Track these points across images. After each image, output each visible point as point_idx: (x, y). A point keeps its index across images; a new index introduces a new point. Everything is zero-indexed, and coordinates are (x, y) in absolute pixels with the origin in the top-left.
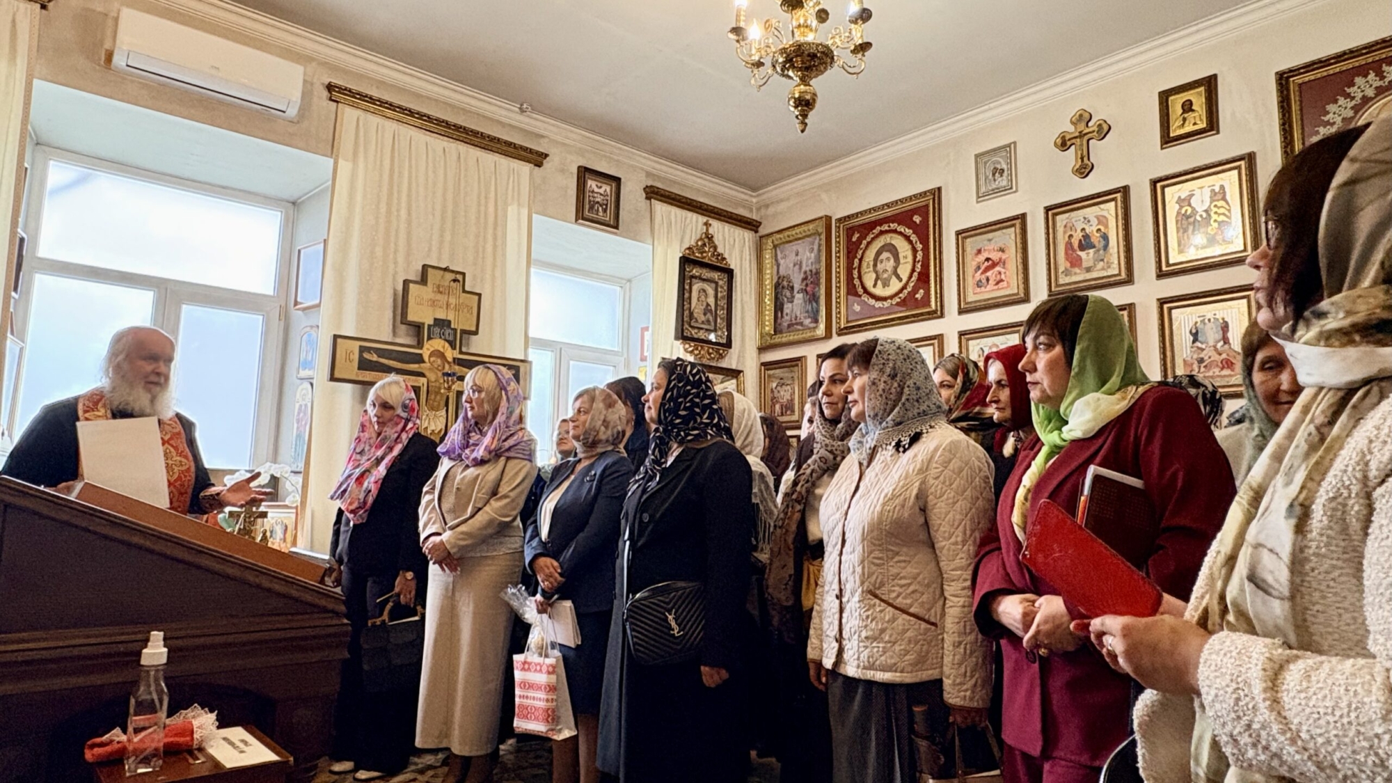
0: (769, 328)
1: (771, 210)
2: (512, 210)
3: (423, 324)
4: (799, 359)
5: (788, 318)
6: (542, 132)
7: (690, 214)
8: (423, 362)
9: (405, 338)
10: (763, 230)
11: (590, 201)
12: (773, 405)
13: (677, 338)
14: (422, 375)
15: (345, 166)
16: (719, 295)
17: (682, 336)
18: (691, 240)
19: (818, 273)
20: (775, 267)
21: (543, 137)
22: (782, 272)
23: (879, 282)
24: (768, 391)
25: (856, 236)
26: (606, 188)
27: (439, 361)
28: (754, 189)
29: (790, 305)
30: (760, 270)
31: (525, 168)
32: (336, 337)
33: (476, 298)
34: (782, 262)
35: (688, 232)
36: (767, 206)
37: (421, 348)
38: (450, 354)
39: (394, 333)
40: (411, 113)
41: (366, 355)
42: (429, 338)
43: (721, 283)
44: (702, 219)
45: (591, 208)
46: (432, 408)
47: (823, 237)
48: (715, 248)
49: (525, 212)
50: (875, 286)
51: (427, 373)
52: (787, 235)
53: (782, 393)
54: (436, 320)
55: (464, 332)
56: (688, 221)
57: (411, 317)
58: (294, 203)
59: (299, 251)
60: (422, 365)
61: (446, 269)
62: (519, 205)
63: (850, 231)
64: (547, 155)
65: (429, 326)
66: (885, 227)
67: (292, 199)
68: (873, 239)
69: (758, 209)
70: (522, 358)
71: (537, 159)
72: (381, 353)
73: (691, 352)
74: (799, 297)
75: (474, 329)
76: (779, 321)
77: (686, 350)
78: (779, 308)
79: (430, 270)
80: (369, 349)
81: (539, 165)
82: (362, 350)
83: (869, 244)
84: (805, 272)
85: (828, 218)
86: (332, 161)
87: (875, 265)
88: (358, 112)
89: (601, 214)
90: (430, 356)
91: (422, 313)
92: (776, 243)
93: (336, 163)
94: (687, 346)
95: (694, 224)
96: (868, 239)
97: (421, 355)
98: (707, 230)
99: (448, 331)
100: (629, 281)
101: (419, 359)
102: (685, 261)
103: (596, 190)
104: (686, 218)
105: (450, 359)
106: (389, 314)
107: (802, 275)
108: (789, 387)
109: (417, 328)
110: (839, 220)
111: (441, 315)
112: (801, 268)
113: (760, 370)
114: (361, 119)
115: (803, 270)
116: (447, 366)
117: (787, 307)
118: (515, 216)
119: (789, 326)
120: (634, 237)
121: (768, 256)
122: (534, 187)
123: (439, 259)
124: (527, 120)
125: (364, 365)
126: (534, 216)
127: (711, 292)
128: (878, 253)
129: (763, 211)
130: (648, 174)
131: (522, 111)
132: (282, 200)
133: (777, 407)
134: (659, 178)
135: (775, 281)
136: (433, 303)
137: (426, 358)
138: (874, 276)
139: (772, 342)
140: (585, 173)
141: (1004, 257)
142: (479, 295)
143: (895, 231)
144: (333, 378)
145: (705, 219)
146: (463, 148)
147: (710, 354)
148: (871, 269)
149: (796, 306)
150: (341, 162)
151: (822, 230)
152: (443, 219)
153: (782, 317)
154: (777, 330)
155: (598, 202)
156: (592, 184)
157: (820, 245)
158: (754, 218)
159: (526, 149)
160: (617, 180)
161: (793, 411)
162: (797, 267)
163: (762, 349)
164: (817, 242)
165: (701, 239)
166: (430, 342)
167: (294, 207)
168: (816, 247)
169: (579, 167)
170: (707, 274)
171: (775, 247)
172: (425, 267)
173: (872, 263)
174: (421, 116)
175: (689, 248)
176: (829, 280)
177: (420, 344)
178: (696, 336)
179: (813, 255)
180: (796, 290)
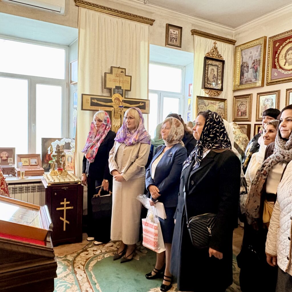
0: (238, 82)
1: (241, 36)
2: (142, 43)
3: (112, 88)
4: (249, 95)
5: (246, 79)
6: (152, 11)
7: (208, 40)
8: (113, 102)
9: (106, 94)
10: (237, 44)
11: (170, 37)
12: (238, 112)
13: (202, 88)
14: (112, 107)
15: (82, 31)
16: (219, 71)
17: (205, 87)
18: (209, 49)
19: (260, 60)
20: (241, 59)
21: (153, 13)
22: (244, 61)
23: (287, 63)
24: (236, 107)
25: (278, 44)
26: (177, 32)
27: (118, 102)
28: (234, 27)
29: (247, 74)
30: (235, 61)
31: (146, 26)
32: (83, 95)
33: (130, 77)
34: (244, 56)
35: (208, 47)
36: (239, 34)
37: (111, 97)
38: (121, 99)
39: (102, 92)
40: (104, 8)
41: (93, 101)
42: (114, 93)
43: (219, 66)
44: (213, 41)
45: (171, 40)
46: (116, 118)
47: (263, 45)
48: (218, 52)
49: (147, 44)
50: (285, 65)
51: (114, 106)
52: (247, 45)
53: (242, 108)
54: (116, 86)
55: (126, 90)
56: (208, 42)
57: (107, 86)
58: (69, 46)
59: (71, 64)
60: (112, 103)
61: (119, 68)
62: (144, 41)
63: (275, 42)
64: (154, 21)
65: (114, 89)
66: (291, 40)
67: (68, 45)
68: (285, 45)
69: (236, 35)
70: (147, 99)
71: (150, 22)
72: (98, 100)
73: (208, 93)
74: (251, 71)
75: (129, 89)
76: (242, 80)
77: (205, 92)
78: (242, 74)
79: (113, 68)
80: (94, 99)
81: (152, 25)
82: (92, 99)
83: (283, 47)
84: (254, 60)
85: (266, 37)
86: (78, 29)
87: (286, 56)
88: (86, 9)
89: (175, 42)
90: (115, 100)
91: (111, 85)
92: (242, 49)
93: (79, 30)
94: (206, 91)
95: (210, 42)
96: (283, 45)
97: (111, 99)
98: (215, 46)
99: (120, 90)
100: (185, 67)
101: (111, 101)
102: (206, 58)
103: (173, 33)
104: (207, 41)
105: (121, 101)
106: (100, 85)
107: (253, 62)
108: (244, 105)
109: (110, 90)
110: (270, 38)
111: (118, 85)
112: (252, 59)
113: (234, 99)
114: (87, 12)
115: (253, 59)
116: (120, 103)
117: (246, 74)
118: (143, 46)
119: (246, 82)
120: (186, 50)
121: (238, 54)
122: (151, 34)
123: (117, 64)
124: (147, 7)
125: (93, 104)
126: (150, 45)
127: (216, 70)
128: (288, 51)
129: (237, 36)
130: (193, 25)
131: (145, 3)
132: (65, 45)
133: (240, 113)
134: (198, 26)
135: (241, 64)
136: (115, 81)
137: (113, 100)
138: (285, 61)
139: (239, 88)
140: (169, 26)
142: (131, 77)
144: (82, 109)
145: (214, 41)
146: (124, 20)
147: (214, 94)
148: (284, 58)
149: (249, 74)
150: (81, 30)
151: (262, 42)
152: (117, 48)
153: (243, 78)
154: (241, 83)
155: (174, 38)
156: (171, 30)
157: (261, 49)
158: (234, 39)
159: (146, 19)
160: (181, 28)
161: (246, 115)
162: (251, 58)
163: (234, 91)
164: (260, 47)
165: (212, 49)
166: (114, 95)
167: (68, 47)
168: (259, 50)
169: (167, 24)
170: (214, 63)
171: (242, 50)
172: (112, 67)
173: (284, 55)
174: (108, 9)
175: (208, 53)
176: (264, 63)
177: (111, 96)
178: (209, 87)
179: (258, 53)
180: (250, 67)
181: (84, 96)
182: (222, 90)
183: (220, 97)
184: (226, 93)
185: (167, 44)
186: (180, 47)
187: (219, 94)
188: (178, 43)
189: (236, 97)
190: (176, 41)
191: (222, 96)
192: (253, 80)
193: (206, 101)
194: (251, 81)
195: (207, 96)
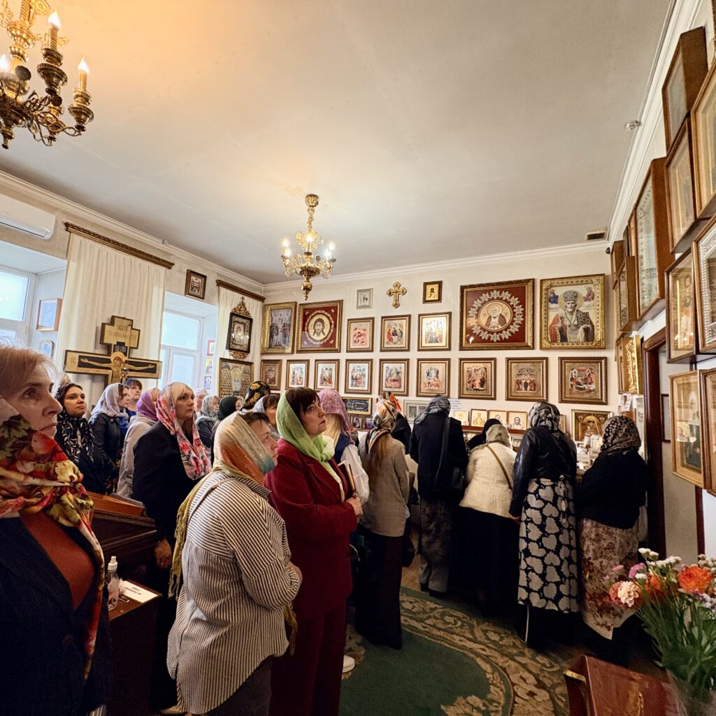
0: (266, 345)
1: (270, 294)
2: (155, 289)
3: (112, 344)
4: (279, 360)
5: (275, 342)
6: (172, 253)
7: (235, 293)
9: (100, 351)
10: (267, 302)
11: (192, 286)
12: (266, 378)
13: (227, 349)
14: (109, 369)
15: (73, 265)
17: (229, 348)
18: (235, 305)
19: (290, 325)
21: (171, 255)
22: (274, 322)
23: (315, 334)
24: (264, 373)
25: (307, 312)
26: (199, 280)
27: (119, 362)
28: (263, 283)
30: (264, 319)
31: (162, 269)
32: (67, 351)
33: (138, 332)
34: (274, 317)
35: (234, 302)
36: (269, 291)
38: (125, 359)
39: (95, 348)
40: (109, 240)
41: (82, 360)
42: (114, 351)
44: (241, 296)
45: (192, 289)
47: (293, 310)
48: (246, 309)
49: (162, 290)
51: (113, 368)
52: (277, 307)
53: (270, 374)
54: (118, 342)
55: (131, 348)
57: (105, 341)
59: (40, 301)
60: (110, 364)
61: (124, 318)
62: (159, 287)
63: (305, 310)
64: (173, 264)
65: (115, 345)
66: (319, 312)
67: (35, 273)
68: (314, 316)
69: (265, 292)
70: (158, 360)
71: (169, 265)
72: (89, 358)
73: (232, 355)
74: (281, 334)
75: (136, 346)
76: (271, 343)
77: (230, 354)
78: (271, 337)
79: (115, 318)
80: (84, 357)
81: (170, 268)
82: (80, 357)
83: (312, 317)
84: (284, 324)
85: (296, 303)
86: (66, 262)
87: (314, 327)
88: (81, 238)
89: (197, 292)
90: (114, 360)
91: (110, 339)
93: (68, 263)
95: (238, 297)
96: (312, 315)
97: (109, 359)
98: (243, 301)
99: (123, 348)
100: (203, 318)
101: (109, 361)
102: (232, 314)
103: (195, 281)
104: (234, 295)
105: (124, 361)
106: (93, 339)
107: (282, 325)
108: (273, 372)
109: (108, 347)
110: (300, 305)
111: (120, 340)
113: (261, 363)
114: (83, 242)
115: (283, 322)
116: (122, 364)
117: (275, 337)
118: (157, 292)
119: (275, 346)
120: (210, 302)
121: (268, 313)
122: (167, 278)
123: (119, 312)
124: (166, 247)
125: (81, 365)
126: (166, 292)
128: (316, 322)
129: (267, 294)
130: (219, 274)
131: (163, 242)
132: (30, 273)
133: (268, 380)
134: (223, 276)
135: (271, 324)
136: (116, 335)
137: (112, 361)
138: (313, 331)
140: (190, 273)
141: (365, 332)
143: (323, 314)
144: (64, 371)
146: (133, 258)
147: (240, 356)
149: (278, 338)
150: (71, 262)
151: (293, 307)
152: (122, 292)
153: (273, 341)
154: (270, 347)
155: (196, 287)
156: (193, 278)
157: (291, 313)
158: (263, 296)
159: (164, 261)
160: (205, 277)
161: (275, 383)
162: (281, 321)
163: (263, 354)
164: (290, 311)
165: (240, 305)
166: (114, 353)
167: (36, 276)
168: (289, 314)
169: (188, 270)
170: (241, 320)
171: (271, 310)
172: (113, 317)
173: (313, 325)
174: (114, 242)
175: (235, 309)
176: (294, 330)
177: (109, 354)
179: (288, 317)
180: (280, 330)
181: (68, 353)
182: (248, 351)
183: (246, 360)
184: (253, 356)
185: (187, 293)
186: (203, 299)
187: (245, 357)
188: (200, 294)
189: (264, 361)
190: (198, 290)
191: (249, 359)
192: (283, 345)
193: (231, 365)
194: (280, 345)
195: (232, 358)
